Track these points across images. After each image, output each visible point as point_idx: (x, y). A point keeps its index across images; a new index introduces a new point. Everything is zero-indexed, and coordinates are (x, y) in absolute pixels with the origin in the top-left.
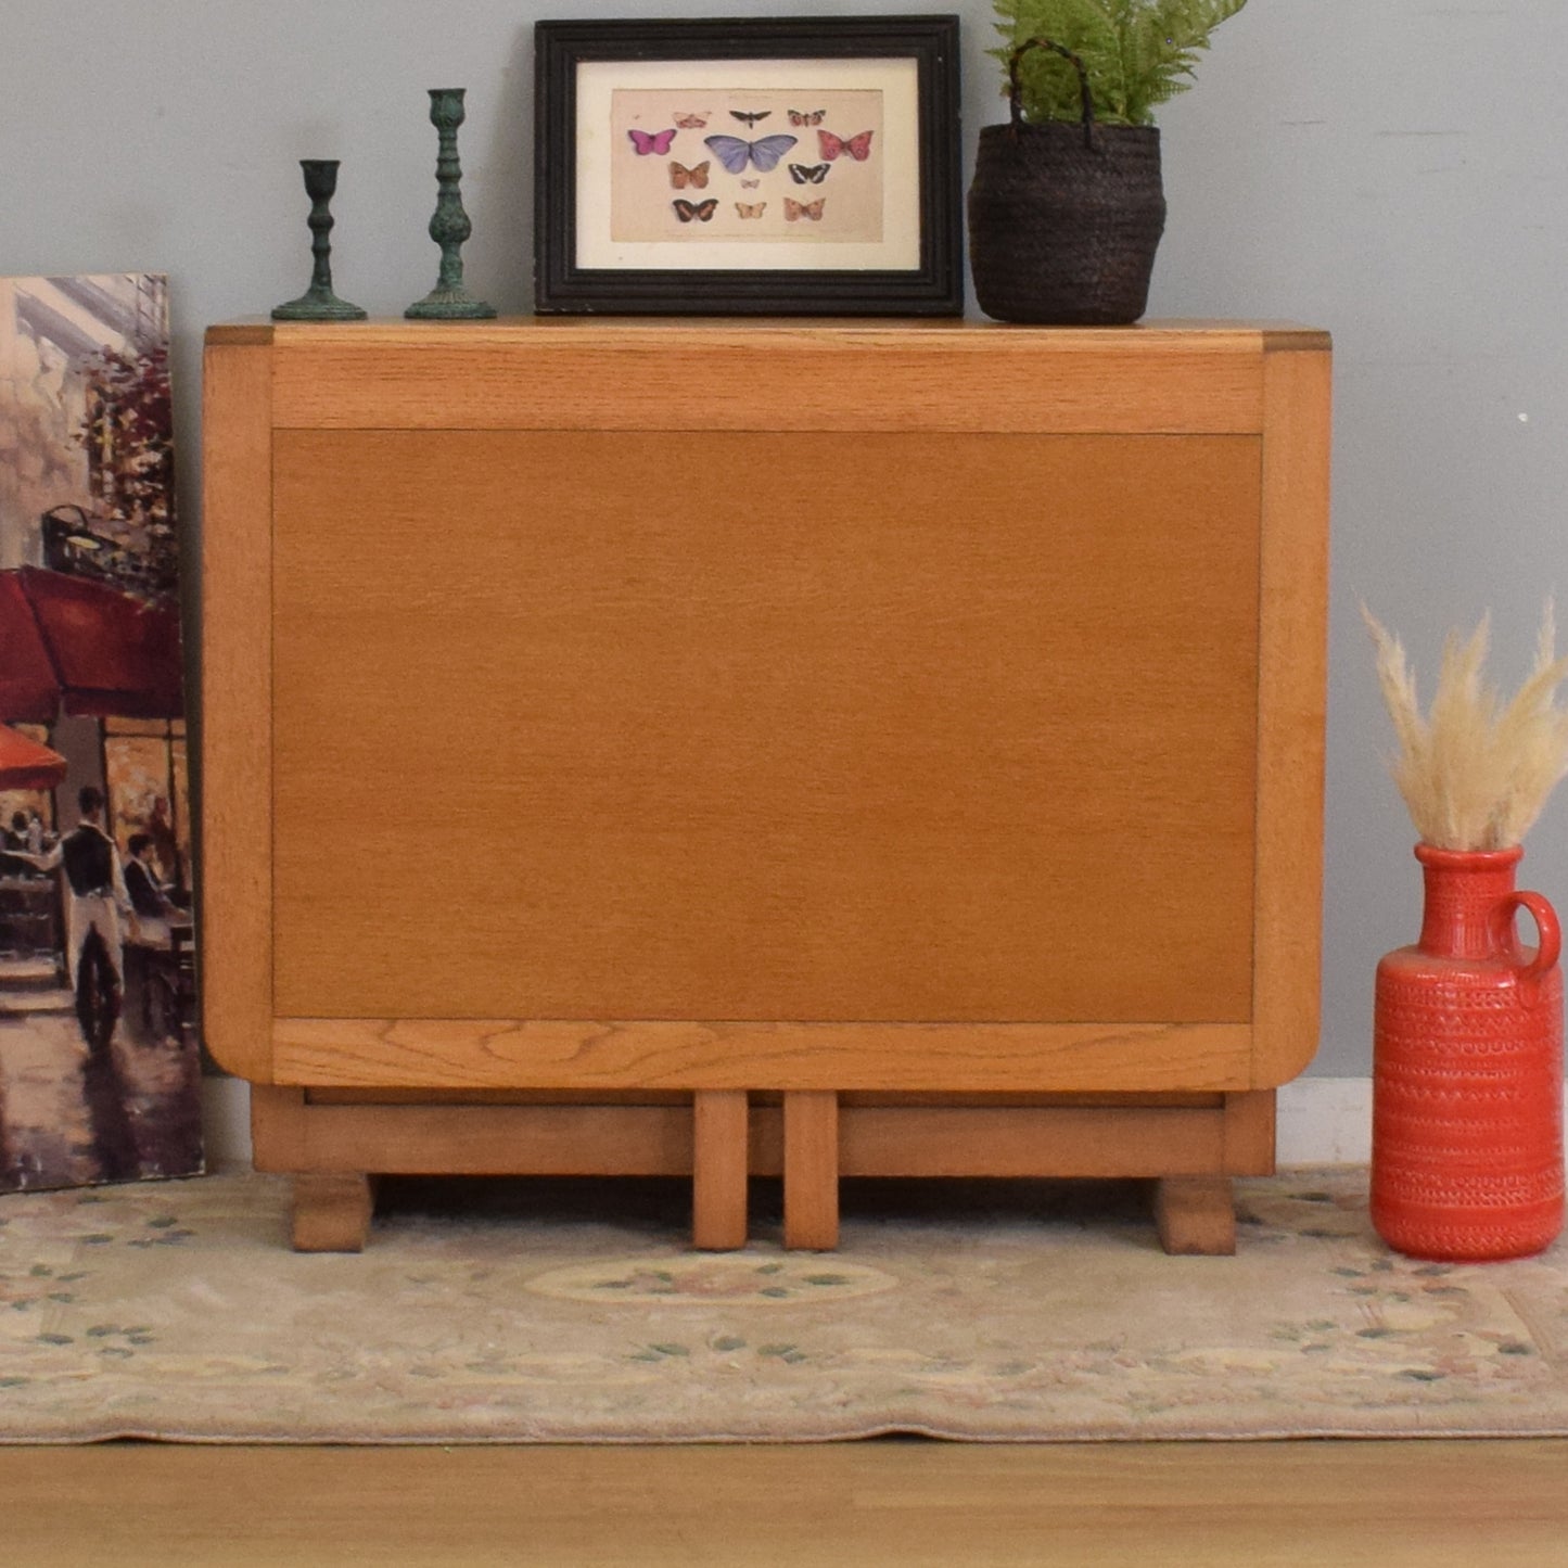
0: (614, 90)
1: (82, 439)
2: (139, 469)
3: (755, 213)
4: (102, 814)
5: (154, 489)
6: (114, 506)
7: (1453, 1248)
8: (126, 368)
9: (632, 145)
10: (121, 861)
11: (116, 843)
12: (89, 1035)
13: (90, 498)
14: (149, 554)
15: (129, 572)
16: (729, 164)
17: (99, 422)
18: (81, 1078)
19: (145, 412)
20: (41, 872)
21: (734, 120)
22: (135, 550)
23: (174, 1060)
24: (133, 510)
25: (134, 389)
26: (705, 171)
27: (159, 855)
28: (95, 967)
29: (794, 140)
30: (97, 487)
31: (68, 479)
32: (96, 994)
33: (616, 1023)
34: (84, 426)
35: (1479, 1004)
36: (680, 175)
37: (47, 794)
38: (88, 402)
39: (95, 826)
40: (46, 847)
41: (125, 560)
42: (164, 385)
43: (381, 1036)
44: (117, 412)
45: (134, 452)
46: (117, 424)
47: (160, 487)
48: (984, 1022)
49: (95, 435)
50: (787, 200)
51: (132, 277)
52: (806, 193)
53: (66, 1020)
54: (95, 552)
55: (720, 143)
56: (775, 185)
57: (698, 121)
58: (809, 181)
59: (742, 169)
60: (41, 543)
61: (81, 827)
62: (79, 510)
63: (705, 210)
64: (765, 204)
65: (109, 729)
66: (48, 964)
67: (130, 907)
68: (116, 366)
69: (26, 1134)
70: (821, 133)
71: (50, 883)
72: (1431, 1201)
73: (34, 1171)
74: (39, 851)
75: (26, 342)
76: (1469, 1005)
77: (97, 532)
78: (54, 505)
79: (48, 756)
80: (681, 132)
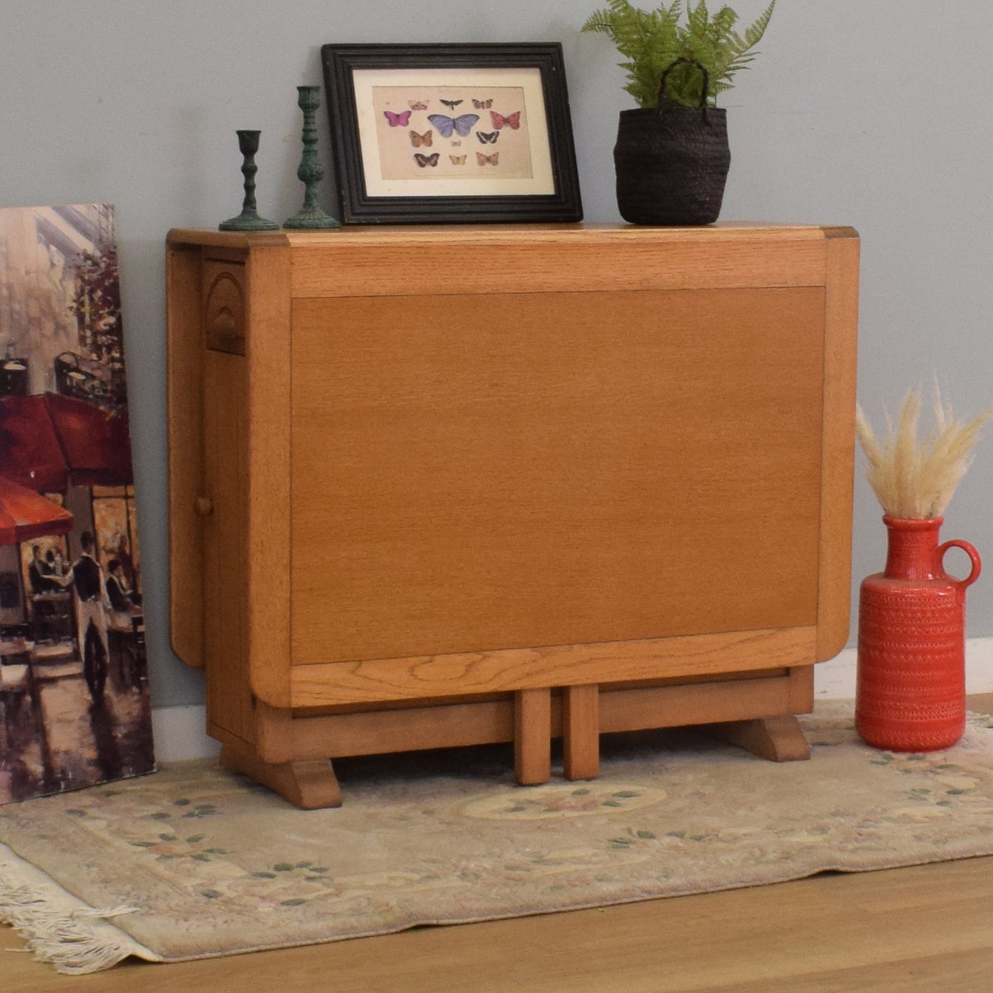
0: (373, 87)
1: (73, 310)
2: (104, 328)
3: (461, 161)
4: (93, 548)
5: (113, 340)
6: (92, 352)
7: (925, 744)
8: (95, 264)
9: (387, 120)
10: (104, 576)
11: (101, 566)
12: (92, 690)
13: (79, 347)
14: (112, 381)
15: (101, 393)
16: (444, 132)
17: (82, 298)
18: (89, 718)
19: (106, 291)
20: (62, 588)
21: (443, 106)
22: (104, 379)
23: (136, 702)
24: (102, 354)
25: (100, 277)
26: (431, 136)
27: (124, 572)
28: (93, 646)
29: (477, 117)
30: (82, 339)
31: (67, 335)
32: (95, 662)
33: (485, 653)
34: (75, 301)
35: (940, 605)
36: (416, 139)
37: (64, 538)
38: (76, 286)
39: (90, 556)
40: (65, 571)
41: (99, 386)
42: (115, 274)
43: (353, 672)
44: (92, 291)
45: (101, 317)
46: (92, 299)
47: (116, 339)
48: (682, 636)
49: (80, 307)
50: (478, 153)
51: (96, 205)
52: (488, 149)
53: (79, 681)
54: (83, 381)
55: (437, 119)
56: (470, 145)
57: (423, 105)
58: (488, 142)
59: (451, 134)
60: (55, 378)
61: (83, 557)
62: (74, 355)
63: (433, 160)
64: (466, 156)
65: (95, 494)
66: (68, 646)
67: (110, 607)
68: (89, 262)
69: (61, 755)
70: (492, 113)
71: (68, 594)
72: (912, 719)
73: (68, 779)
74: (61, 574)
75: (41, 248)
76: (935, 606)
77: (84, 369)
78: (62, 351)
79: (63, 514)
80: (414, 113)
